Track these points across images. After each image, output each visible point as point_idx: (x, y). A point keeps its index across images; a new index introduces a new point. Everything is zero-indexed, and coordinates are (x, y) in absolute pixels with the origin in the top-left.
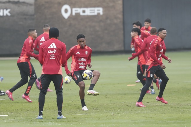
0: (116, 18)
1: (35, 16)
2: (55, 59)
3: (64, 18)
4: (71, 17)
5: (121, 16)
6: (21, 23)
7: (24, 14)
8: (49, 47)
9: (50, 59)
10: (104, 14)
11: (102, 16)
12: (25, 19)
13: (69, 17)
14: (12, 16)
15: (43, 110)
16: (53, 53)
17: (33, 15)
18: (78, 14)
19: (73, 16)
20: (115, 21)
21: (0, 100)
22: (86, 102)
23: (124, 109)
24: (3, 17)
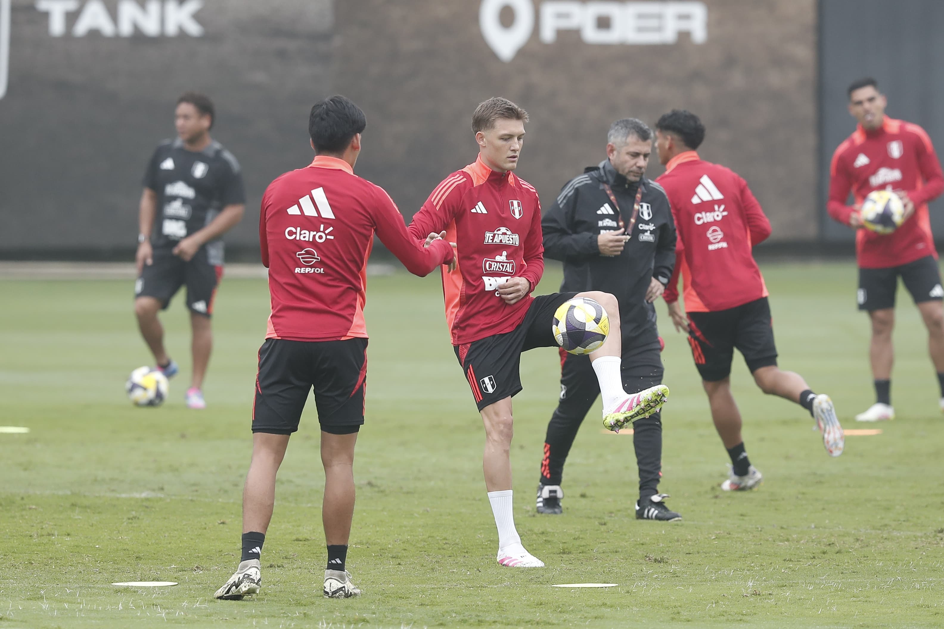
0: (779, 61)
1: (337, 42)
3: (494, 55)
4: (531, 51)
6: (259, 76)
7: (275, 28)
10: (712, 40)
11: (702, 49)
12: (282, 54)
13: (521, 52)
14: (211, 36)
17: (325, 36)
18: (569, 39)
19: (546, 46)
20: (775, 79)
21: (137, 495)
22: (607, 519)
23: (816, 562)
24: (162, 39)
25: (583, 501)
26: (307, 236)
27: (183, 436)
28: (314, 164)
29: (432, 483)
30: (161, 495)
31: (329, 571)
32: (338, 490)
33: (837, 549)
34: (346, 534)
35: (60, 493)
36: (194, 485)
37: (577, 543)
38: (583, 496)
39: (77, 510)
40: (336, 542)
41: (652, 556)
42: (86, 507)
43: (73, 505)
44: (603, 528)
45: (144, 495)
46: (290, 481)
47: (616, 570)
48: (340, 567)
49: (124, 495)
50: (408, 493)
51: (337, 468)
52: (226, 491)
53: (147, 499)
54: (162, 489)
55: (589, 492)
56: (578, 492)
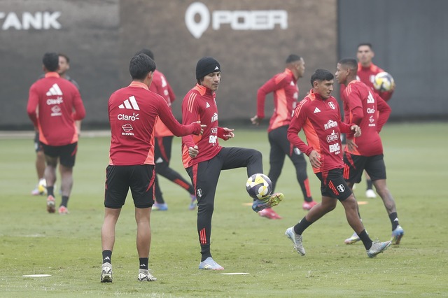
0: (320, 36)
1: (121, 30)
3: (191, 35)
4: (209, 33)
5: (331, 32)
6: (86, 47)
7: (93, 25)
10: (290, 27)
11: (286, 31)
12: (96, 37)
13: (205, 34)
14: (64, 29)
17: (116, 28)
18: (226, 27)
19: (215, 31)
20: (318, 44)
21: (33, 236)
22: (244, 243)
23: (339, 261)
24: (42, 31)
25: (234, 236)
26: (127, 118)
28: (131, 85)
29: (166, 229)
30: (44, 236)
31: (140, 270)
32: (143, 233)
33: (348, 256)
34: (147, 252)
36: (59, 231)
37: (231, 255)
38: (234, 233)
39: (6, 243)
40: (143, 257)
41: (265, 260)
42: (10, 242)
43: (5, 241)
44: (243, 248)
45: (36, 236)
47: (249, 266)
48: (146, 268)
49: (27, 236)
51: (142, 224)
52: (73, 234)
53: (38, 238)
54: (44, 233)
55: (236, 232)
56: (232, 231)
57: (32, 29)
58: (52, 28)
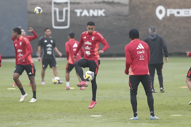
1: (130, 17)
2: (144, 59)
3: (158, 19)
4: (165, 18)
6: (115, 23)
7: (118, 15)
8: (138, 48)
9: (140, 59)
12: (120, 19)
13: (163, 18)
14: (107, 16)
15: (137, 110)
16: (142, 54)
17: (127, 16)
18: (172, 16)
19: (168, 17)
22: (180, 103)
24: (97, 17)
27: (102, 89)
30: (99, 100)
35: (80, 99)
36: (105, 98)
37: (175, 108)
38: (176, 99)
39: (84, 103)
41: (189, 110)
42: (85, 102)
43: (83, 102)
44: (180, 105)
46: (122, 97)
47: (182, 112)
50: (144, 99)
52: (111, 99)
55: (177, 98)
56: (175, 98)
57: (93, 16)
58: (101, 16)
